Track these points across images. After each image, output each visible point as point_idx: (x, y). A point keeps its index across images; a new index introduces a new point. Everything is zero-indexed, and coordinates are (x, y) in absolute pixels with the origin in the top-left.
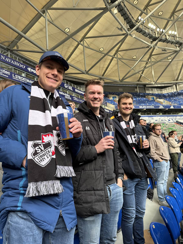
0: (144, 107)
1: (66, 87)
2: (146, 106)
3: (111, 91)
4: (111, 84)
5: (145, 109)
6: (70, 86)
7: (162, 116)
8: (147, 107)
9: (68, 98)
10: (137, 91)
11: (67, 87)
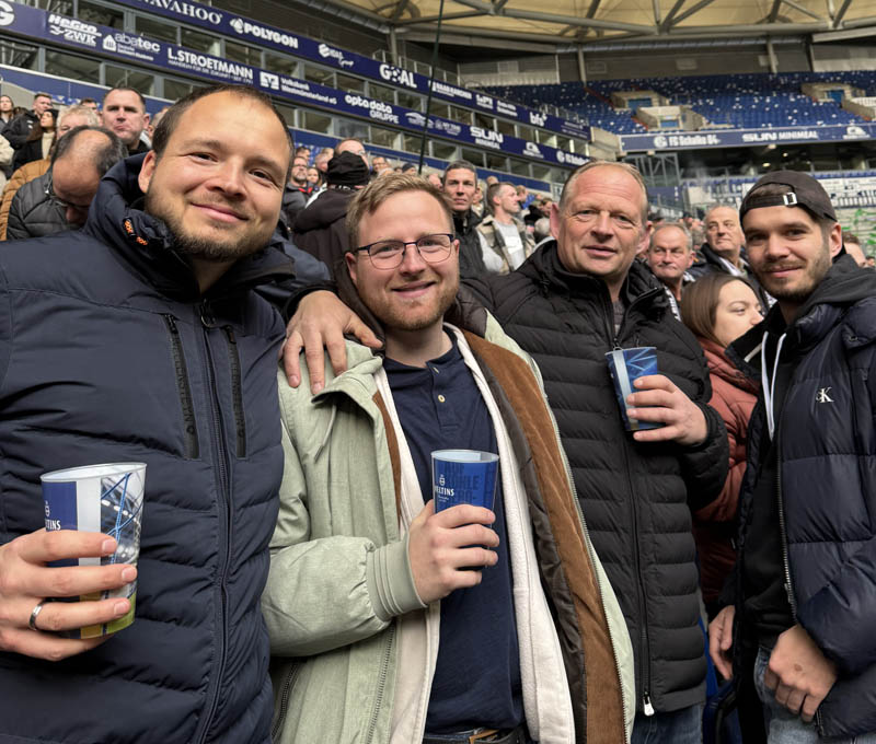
0: (765, 137)
1: (387, 77)
2: (778, 132)
3: (635, 76)
4: (624, 44)
5: (773, 146)
6: (404, 73)
7: (865, 176)
8: (783, 136)
10: (769, 67)
11: (392, 77)
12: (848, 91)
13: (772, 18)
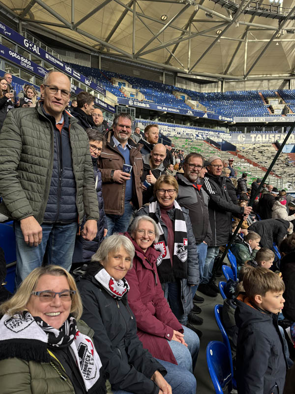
0: (164, 108)
1: (27, 46)
2: (168, 108)
3: (119, 73)
4: (116, 58)
5: (165, 112)
6: (35, 46)
8: (169, 109)
9: (28, 67)
10: (163, 81)
11: (29, 46)
12: (186, 96)
13: (167, 63)
